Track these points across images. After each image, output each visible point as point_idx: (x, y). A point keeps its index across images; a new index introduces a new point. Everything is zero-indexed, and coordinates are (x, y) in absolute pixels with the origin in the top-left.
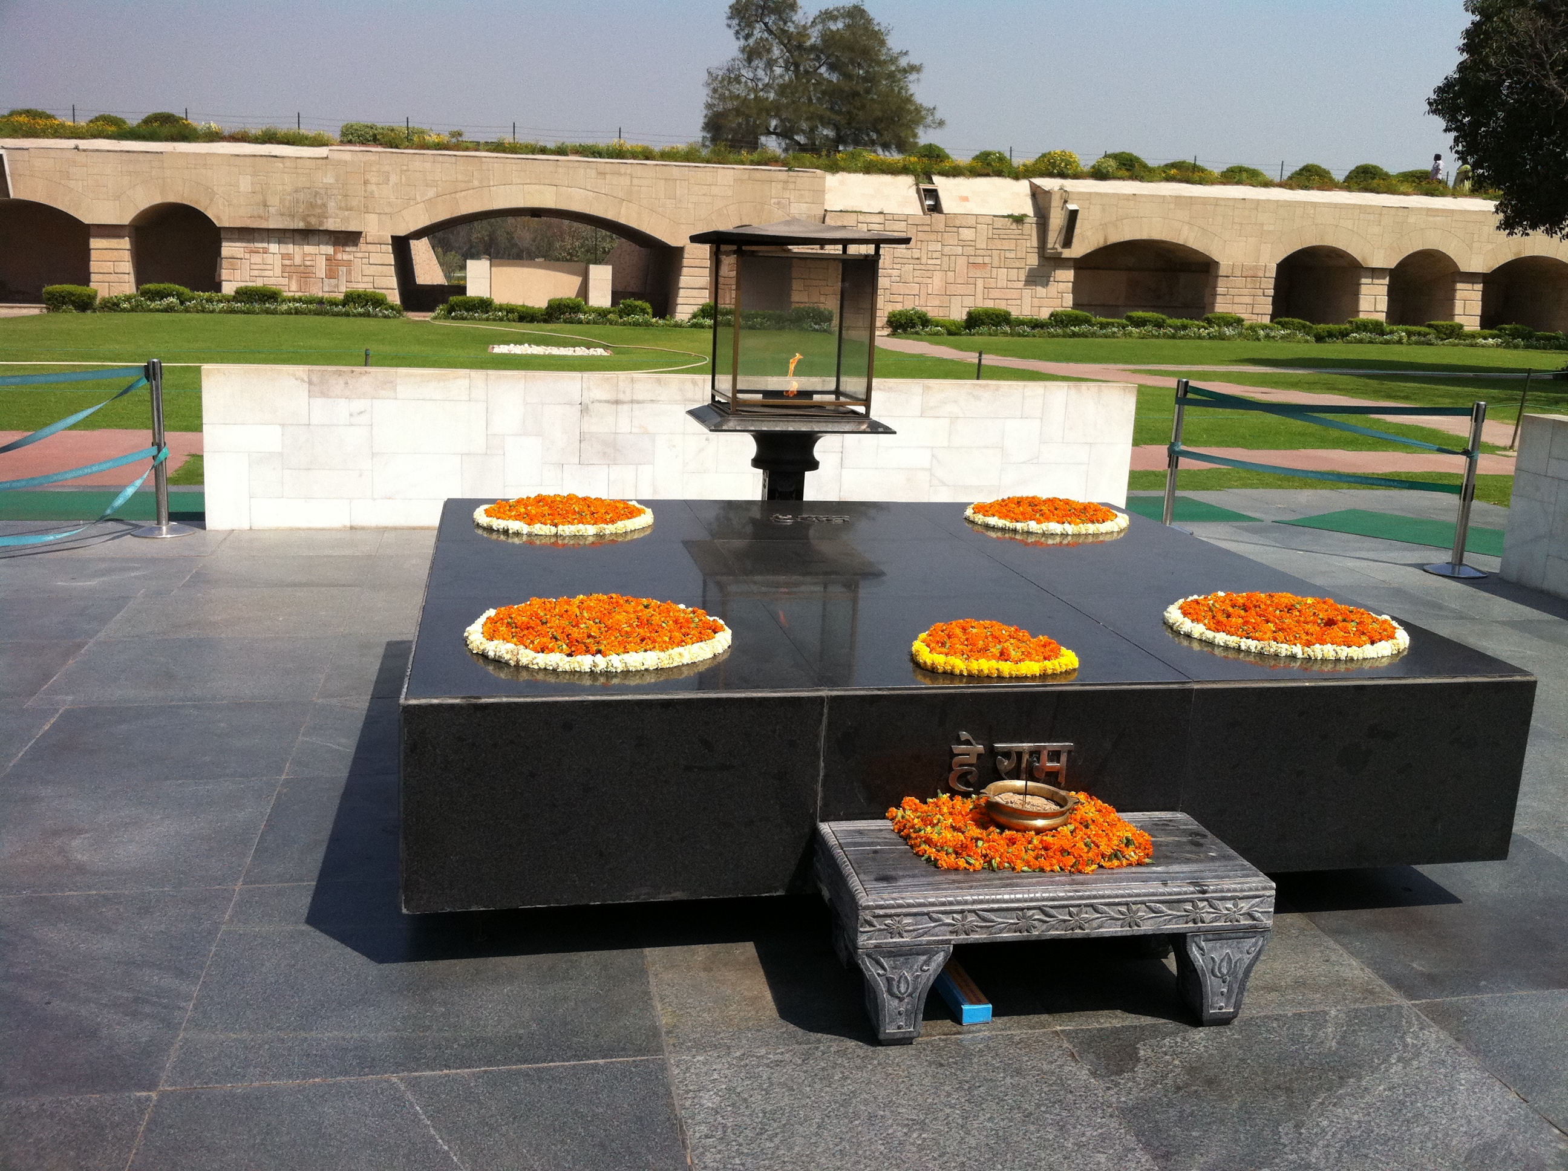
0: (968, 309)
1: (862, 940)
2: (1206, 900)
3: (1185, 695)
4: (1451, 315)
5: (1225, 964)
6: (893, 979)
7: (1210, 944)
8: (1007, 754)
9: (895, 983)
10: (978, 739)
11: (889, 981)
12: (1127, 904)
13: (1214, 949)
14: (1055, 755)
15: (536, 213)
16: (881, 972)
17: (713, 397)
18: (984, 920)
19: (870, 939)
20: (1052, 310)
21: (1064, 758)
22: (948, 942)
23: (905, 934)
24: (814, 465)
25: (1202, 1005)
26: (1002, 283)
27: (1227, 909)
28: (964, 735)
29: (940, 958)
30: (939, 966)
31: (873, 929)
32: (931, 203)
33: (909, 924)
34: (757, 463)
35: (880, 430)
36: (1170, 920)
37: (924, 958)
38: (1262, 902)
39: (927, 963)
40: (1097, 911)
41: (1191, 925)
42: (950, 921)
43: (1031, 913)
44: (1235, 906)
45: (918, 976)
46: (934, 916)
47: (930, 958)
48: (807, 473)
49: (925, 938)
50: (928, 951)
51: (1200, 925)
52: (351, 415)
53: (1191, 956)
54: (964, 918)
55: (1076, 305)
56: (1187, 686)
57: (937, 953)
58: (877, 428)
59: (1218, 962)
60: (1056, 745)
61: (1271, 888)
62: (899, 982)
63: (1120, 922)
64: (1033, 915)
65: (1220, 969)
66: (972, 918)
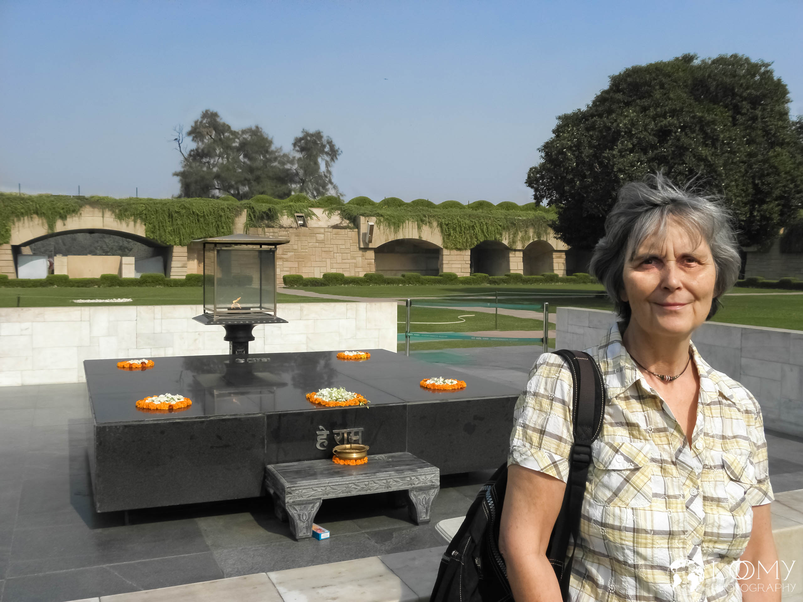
0: (323, 274)
1: (287, 500)
2: (415, 476)
3: (405, 407)
4: (552, 270)
5: (424, 500)
6: (300, 515)
7: (418, 493)
8: (338, 434)
9: (301, 516)
10: (327, 429)
11: (299, 515)
12: (386, 479)
13: (419, 495)
14: (356, 434)
15: (91, 231)
16: (296, 512)
17: (204, 311)
18: (333, 489)
19: (290, 499)
20: (365, 273)
21: (360, 434)
22: (320, 499)
23: (304, 497)
24: (252, 339)
25: (417, 517)
26: (339, 260)
27: (423, 479)
28: (321, 427)
29: (318, 505)
30: (317, 508)
31: (291, 495)
32: (302, 222)
33: (305, 493)
34: (227, 339)
35: (281, 321)
36: (402, 485)
37: (311, 505)
38: (435, 476)
39: (313, 507)
40: (375, 483)
41: (410, 486)
42: (320, 490)
43: (350, 485)
44: (426, 477)
45: (310, 513)
46: (314, 489)
47: (314, 505)
48: (249, 342)
49: (312, 498)
50: (312, 502)
51: (413, 486)
52: (22, 330)
53: (411, 498)
54: (326, 489)
55: (377, 270)
56: (404, 404)
57: (316, 503)
58: (279, 321)
59: (421, 500)
60: (356, 429)
61: (438, 470)
62: (303, 516)
63: (384, 487)
64: (351, 486)
65: (422, 502)
66: (328, 488)
